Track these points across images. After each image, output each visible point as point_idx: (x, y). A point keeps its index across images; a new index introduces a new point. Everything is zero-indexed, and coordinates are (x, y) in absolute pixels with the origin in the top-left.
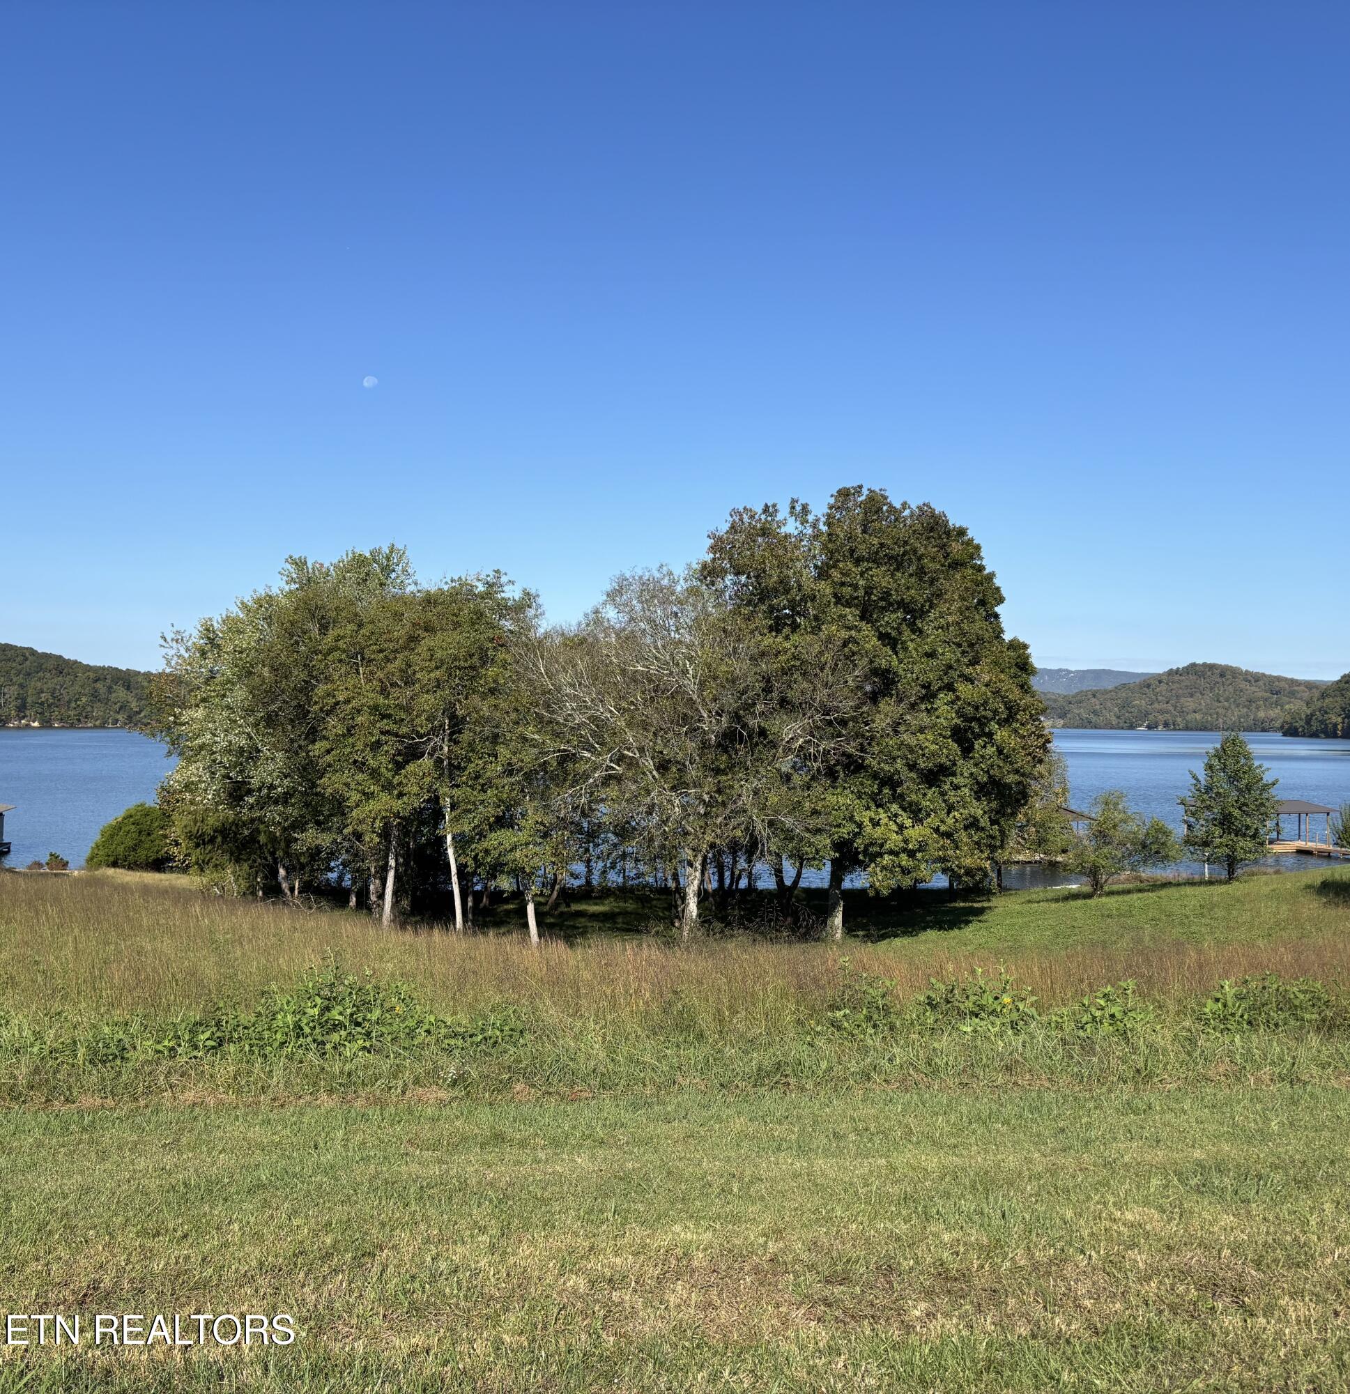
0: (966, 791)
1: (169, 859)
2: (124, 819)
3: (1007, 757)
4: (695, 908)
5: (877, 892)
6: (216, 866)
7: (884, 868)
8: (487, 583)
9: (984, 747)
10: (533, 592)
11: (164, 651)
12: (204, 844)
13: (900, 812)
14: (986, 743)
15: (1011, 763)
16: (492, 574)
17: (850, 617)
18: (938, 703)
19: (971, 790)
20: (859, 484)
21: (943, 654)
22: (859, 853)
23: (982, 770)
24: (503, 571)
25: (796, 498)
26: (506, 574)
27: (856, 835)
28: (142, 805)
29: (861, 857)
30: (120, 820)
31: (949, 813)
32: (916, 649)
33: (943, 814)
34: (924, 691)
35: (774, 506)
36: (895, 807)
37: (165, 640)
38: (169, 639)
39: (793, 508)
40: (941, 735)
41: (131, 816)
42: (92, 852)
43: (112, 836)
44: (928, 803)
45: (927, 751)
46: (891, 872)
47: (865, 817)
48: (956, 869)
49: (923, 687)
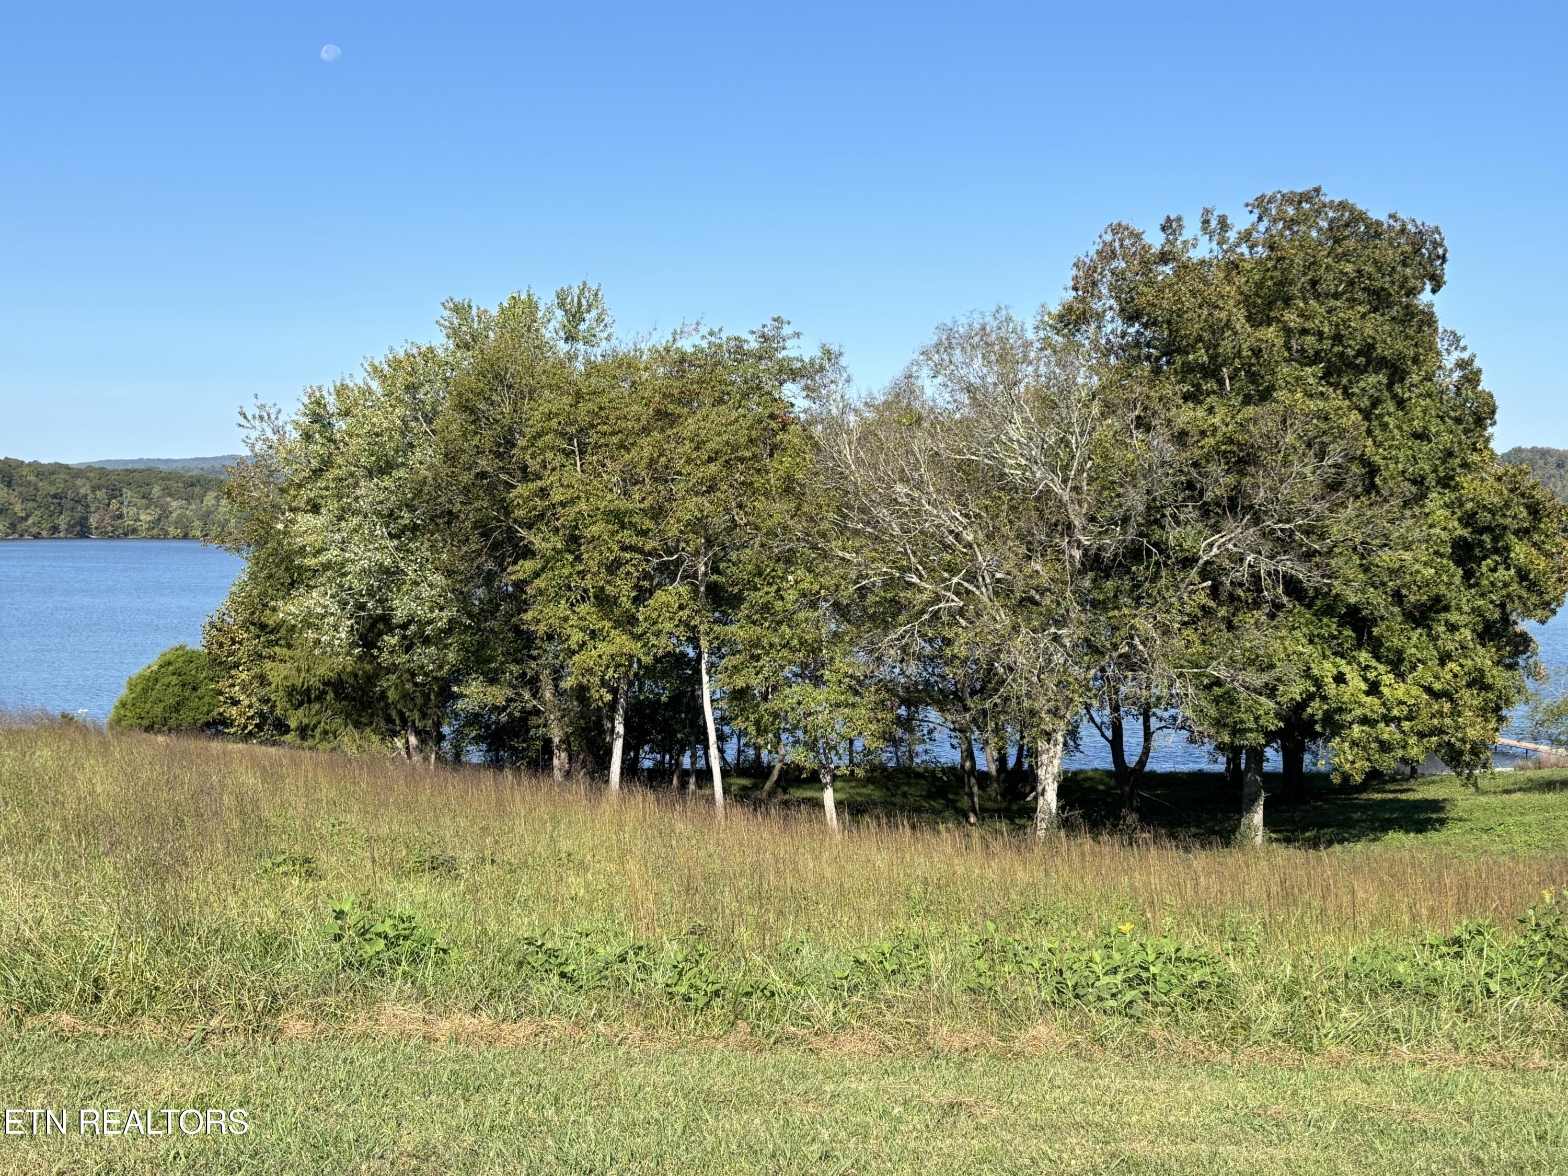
0: (1467, 633)
1: (225, 722)
2: (161, 666)
3: (1535, 584)
4: (1055, 798)
5: (1346, 777)
6: (325, 732)
7: (1354, 744)
8: (763, 336)
9: (1494, 570)
10: (835, 348)
11: (243, 433)
12: (309, 701)
13: (1374, 663)
14: (1497, 563)
15: (1541, 594)
16: (769, 322)
17: (1311, 380)
18: (1430, 505)
19: (1474, 631)
20: (1316, 185)
21: (1437, 434)
22: (1316, 722)
23: (1492, 602)
24: (785, 318)
25: (1209, 206)
26: (789, 323)
27: (1311, 697)
28: (182, 648)
29: (1318, 728)
30: (155, 668)
31: (1442, 664)
32: (1399, 428)
33: (1434, 663)
34: (1414, 489)
35: (1179, 219)
36: (1364, 656)
37: (245, 417)
38: (250, 417)
39: (1206, 222)
40: (1436, 553)
41: (169, 663)
42: (118, 714)
43: (145, 691)
44: (1413, 650)
45: (1419, 577)
46: (1364, 749)
47: (1326, 669)
48: (1458, 744)
49: (1414, 482)
